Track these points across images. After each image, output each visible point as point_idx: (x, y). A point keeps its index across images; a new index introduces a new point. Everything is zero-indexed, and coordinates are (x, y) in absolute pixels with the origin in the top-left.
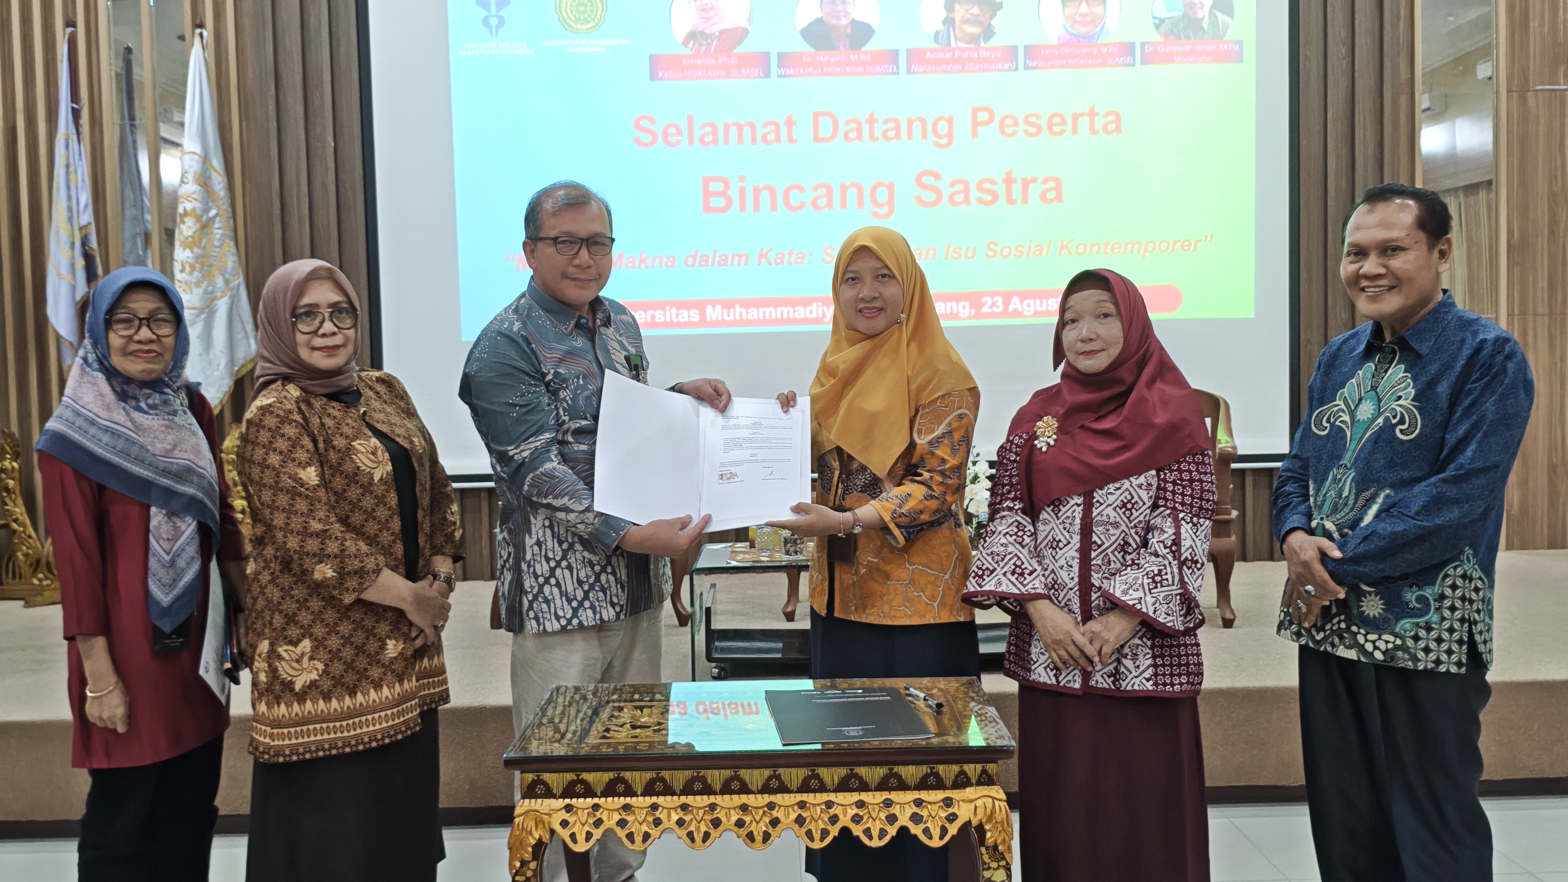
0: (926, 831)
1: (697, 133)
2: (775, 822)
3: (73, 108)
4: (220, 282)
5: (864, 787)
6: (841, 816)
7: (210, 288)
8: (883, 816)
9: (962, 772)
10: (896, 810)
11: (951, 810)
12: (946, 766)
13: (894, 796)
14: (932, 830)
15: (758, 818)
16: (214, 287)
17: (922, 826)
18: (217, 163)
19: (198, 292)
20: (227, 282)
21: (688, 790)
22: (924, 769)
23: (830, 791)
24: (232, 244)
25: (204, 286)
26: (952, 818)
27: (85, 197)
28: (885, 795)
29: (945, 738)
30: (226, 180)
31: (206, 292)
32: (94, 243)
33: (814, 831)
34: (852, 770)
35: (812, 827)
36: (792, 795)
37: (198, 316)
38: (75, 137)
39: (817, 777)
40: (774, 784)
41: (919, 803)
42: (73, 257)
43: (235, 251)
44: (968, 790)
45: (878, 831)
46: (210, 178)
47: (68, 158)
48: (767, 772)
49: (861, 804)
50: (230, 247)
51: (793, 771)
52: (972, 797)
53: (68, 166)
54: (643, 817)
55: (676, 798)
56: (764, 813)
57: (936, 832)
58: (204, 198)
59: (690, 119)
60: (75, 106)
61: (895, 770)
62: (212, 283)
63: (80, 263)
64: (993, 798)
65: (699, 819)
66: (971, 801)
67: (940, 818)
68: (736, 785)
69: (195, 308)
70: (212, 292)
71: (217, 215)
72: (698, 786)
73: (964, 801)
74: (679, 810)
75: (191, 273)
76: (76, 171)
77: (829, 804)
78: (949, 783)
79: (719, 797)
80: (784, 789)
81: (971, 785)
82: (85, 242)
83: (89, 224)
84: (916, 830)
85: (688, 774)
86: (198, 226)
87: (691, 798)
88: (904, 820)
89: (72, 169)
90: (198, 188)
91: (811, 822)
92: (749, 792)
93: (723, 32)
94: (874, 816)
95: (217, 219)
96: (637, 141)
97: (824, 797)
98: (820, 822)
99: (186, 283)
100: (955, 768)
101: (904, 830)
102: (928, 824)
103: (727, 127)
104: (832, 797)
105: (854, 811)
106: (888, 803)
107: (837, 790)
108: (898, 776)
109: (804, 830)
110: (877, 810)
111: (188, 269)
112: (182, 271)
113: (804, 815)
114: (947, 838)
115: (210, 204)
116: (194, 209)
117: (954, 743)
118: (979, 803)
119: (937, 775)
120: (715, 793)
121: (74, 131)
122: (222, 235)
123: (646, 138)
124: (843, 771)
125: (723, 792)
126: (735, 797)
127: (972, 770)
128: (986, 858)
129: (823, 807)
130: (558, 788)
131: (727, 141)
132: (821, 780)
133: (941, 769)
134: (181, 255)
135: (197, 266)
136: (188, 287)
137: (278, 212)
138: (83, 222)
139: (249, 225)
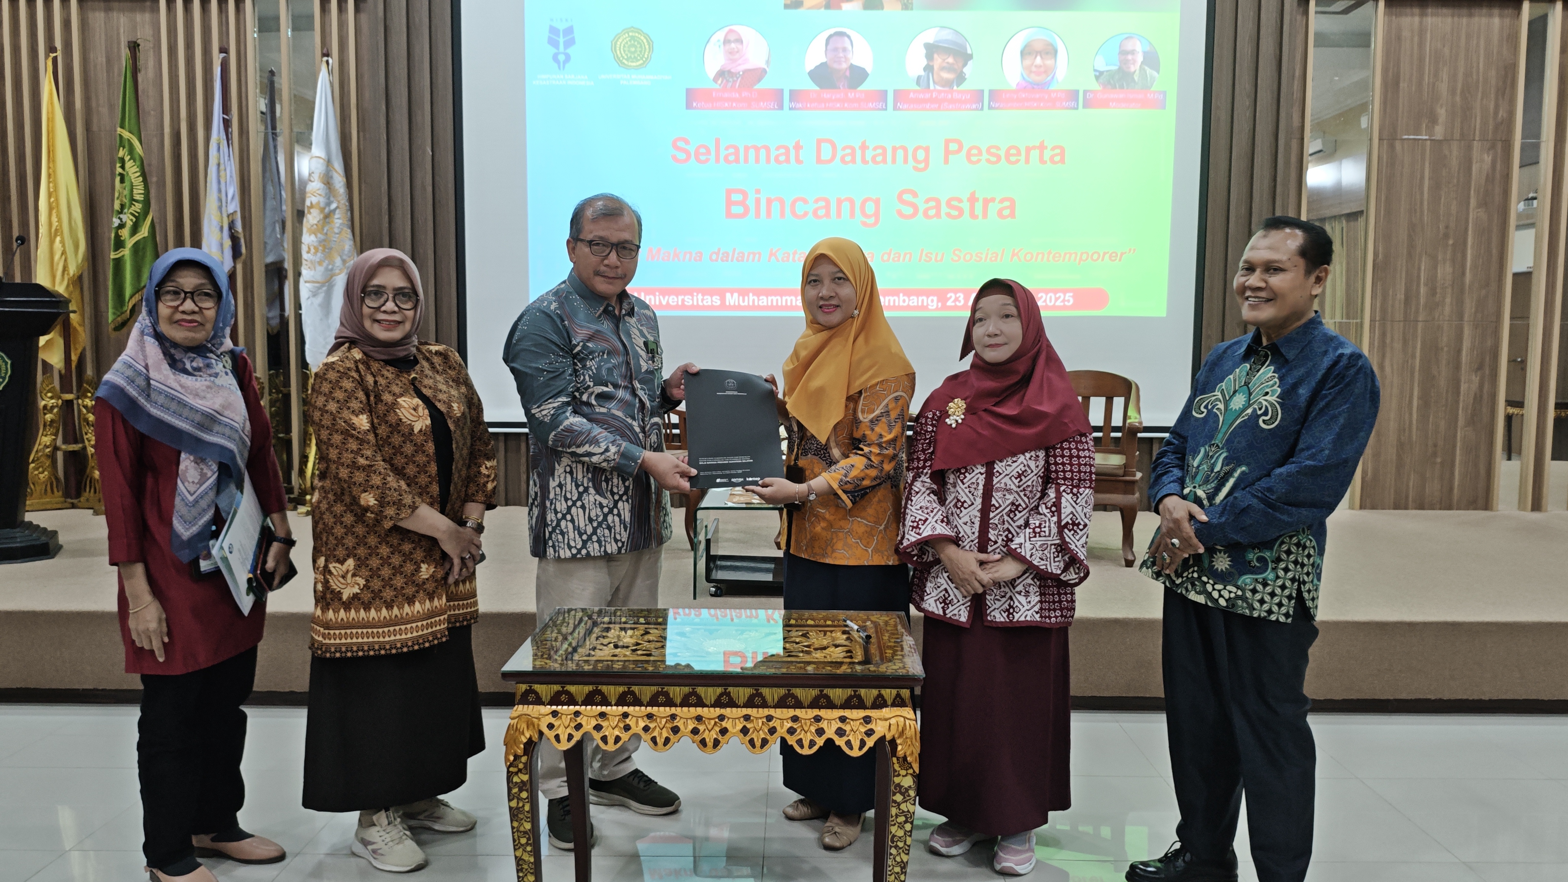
0: (849, 744)
1: (723, 153)
2: (724, 731)
3: (224, 118)
4: (338, 262)
5: (799, 705)
6: (778, 728)
7: (330, 267)
8: (813, 729)
9: (880, 696)
10: (824, 725)
11: (869, 726)
12: (867, 690)
13: (823, 713)
14: (853, 742)
15: (710, 727)
16: (333, 265)
17: (845, 739)
18: (338, 165)
19: (320, 269)
20: (344, 262)
21: (653, 702)
22: (849, 692)
23: (771, 707)
24: (349, 231)
25: (325, 264)
26: (870, 732)
27: (233, 190)
28: (816, 712)
29: (868, 666)
30: (345, 180)
31: (327, 269)
32: (239, 227)
33: (756, 740)
34: (789, 691)
35: (754, 736)
36: (739, 709)
37: (319, 288)
38: (225, 142)
39: (760, 695)
40: (724, 699)
41: (843, 719)
42: (222, 238)
43: (351, 237)
44: (884, 710)
45: (808, 741)
46: (332, 177)
47: (219, 159)
48: (719, 690)
49: (795, 719)
50: (348, 233)
51: (741, 689)
52: (887, 716)
53: (219, 165)
54: (616, 723)
55: (643, 708)
56: (716, 723)
57: (856, 744)
58: (326, 194)
59: (717, 141)
60: (225, 117)
61: (825, 692)
62: (332, 262)
63: (228, 243)
64: (904, 718)
65: (661, 726)
66: (886, 720)
67: (861, 732)
68: (693, 700)
69: (318, 282)
70: (332, 270)
71: (337, 208)
72: (661, 699)
73: (880, 719)
74: (645, 718)
75: (315, 254)
76: (225, 170)
77: (770, 718)
78: (869, 703)
79: (679, 709)
80: (732, 704)
81: (887, 706)
82: (231, 226)
83: (235, 212)
84: (840, 742)
85: (654, 689)
86: (322, 216)
87: (656, 708)
88: (830, 733)
89: (222, 167)
90: (323, 185)
91: (753, 732)
92: (703, 705)
93: (745, 71)
94: (806, 729)
95: (337, 211)
96: (674, 158)
97: (767, 712)
98: (761, 732)
99: (311, 262)
100: (875, 692)
101: (830, 741)
102: (850, 738)
103: (747, 149)
104: (772, 712)
105: (788, 724)
106: (818, 719)
107: (776, 707)
108: (827, 697)
109: (748, 738)
110: (808, 724)
111: (313, 250)
112: (308, 252)
113: (749, 726)
114: (865, 749)
115: (332, 199)
116: (319, 203)
117: (875, 671)
118: (893, 721)
119: (859, 697)
120: (676, 706)
121: (225, 137)
122: (341, 224)
123: (682, 156)
124: (782, 691)
125: (682, 705)
126: (692, 709)
127: (889, 694)
128: (897, 767)
129: (765, 720)
130: (546, 696)
131: (746, 161)
132: (763, 698)
133: (863, 692)
134: (308, 239)
135: (320, 248)
136: (313, 265)
137: (386, 207)
138: (231, 211)
139: (363, 217)
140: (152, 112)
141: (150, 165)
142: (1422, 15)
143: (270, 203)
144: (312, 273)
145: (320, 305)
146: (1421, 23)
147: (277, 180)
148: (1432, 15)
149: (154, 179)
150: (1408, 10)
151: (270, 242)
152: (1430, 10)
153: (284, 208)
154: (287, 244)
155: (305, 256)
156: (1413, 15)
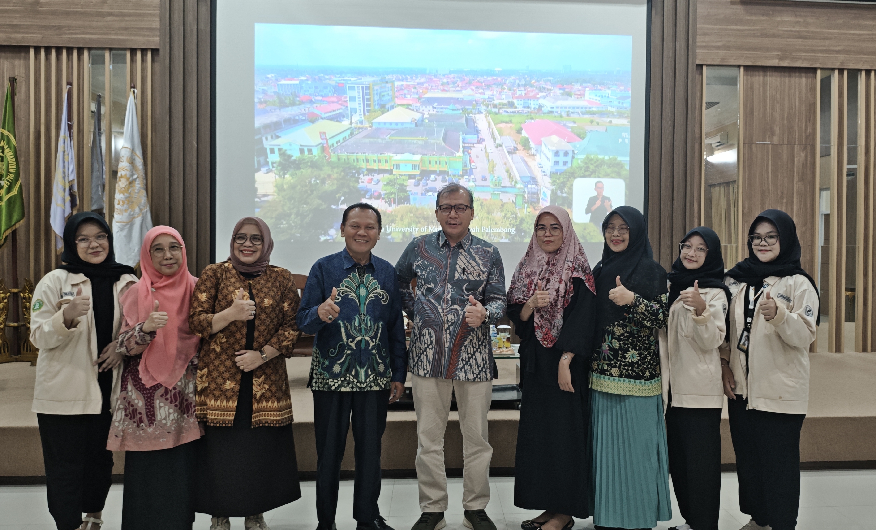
4: (137, 210)
7: (132, 213)
16: (134, 212)
18: (139, 152)
19: (126, 214)
20: (141, 210)
24: (144, 191)
25: (129, 211)
27: (72, 166)
30: (143, 161)
31: (130, 215)
32: (76, 189)
37: (125, 226)
38: (69, 139)
42: (66, 196)
43: (146, 195)
46: (134, 159)
47: (64, 148)
50: (144, 193)
53: (64, 152)
58: (131, 170)
60: (69, 123)
62: (133, 210)
63: (69, 199)
69: (124, 222)
70: (133, 215)
71: (137, 177)
75: (123, 205)
76: (68, 154)
82: (71, 188)
83: (73, 180)
86: (128, 183)
89: (66, 153)
90: (129, 164)
95: (138, 180)
99: (120, 210)
111: (121, 203)
112: (118, 204)
115: (134, 172)
116: (126, 175)
121: (69, 135)
122: (140, 187)
134: (118, 196)
135: (126, 202)
136: (121, 212)
137: (168, 177)
138: (71, 179)
139: (154, 182)
140: (23, 119)
141: (20, 150)
142: (765, 76)
143: (95, 174)
144: (121, 217)
145: (125, 236)
146: (764, 80)
147: (100, 160)
148: (770, 76)
149: (23, 159)
150: (757, 73)
151: (95, 197)
152: (768, 73)
153: (104, 176)
154: (106, 198)
155: (116, 206)
156: (759, 76)
